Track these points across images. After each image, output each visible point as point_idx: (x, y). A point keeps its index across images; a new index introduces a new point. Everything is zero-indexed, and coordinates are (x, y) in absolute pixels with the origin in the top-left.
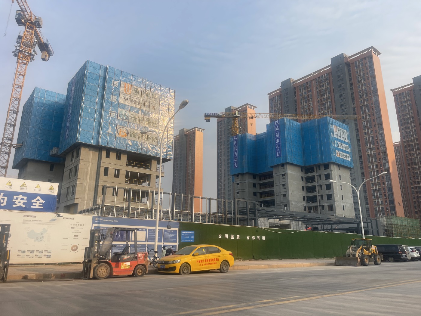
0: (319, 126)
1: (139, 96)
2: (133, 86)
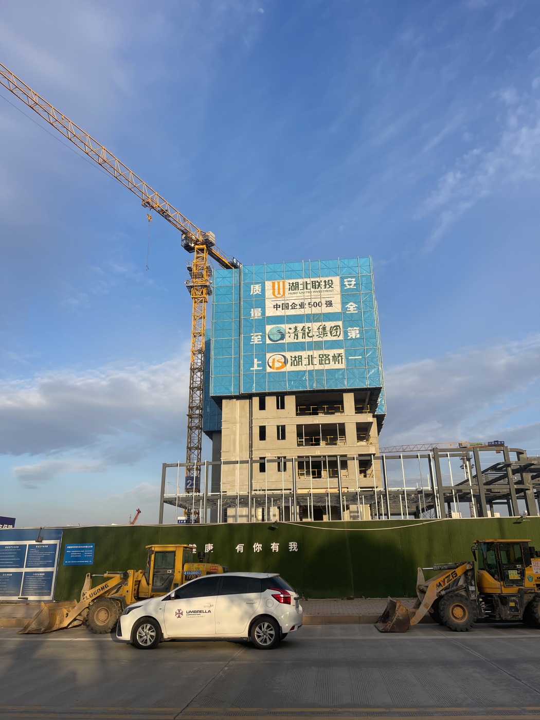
1: (299, 295)
2: (287, 282)
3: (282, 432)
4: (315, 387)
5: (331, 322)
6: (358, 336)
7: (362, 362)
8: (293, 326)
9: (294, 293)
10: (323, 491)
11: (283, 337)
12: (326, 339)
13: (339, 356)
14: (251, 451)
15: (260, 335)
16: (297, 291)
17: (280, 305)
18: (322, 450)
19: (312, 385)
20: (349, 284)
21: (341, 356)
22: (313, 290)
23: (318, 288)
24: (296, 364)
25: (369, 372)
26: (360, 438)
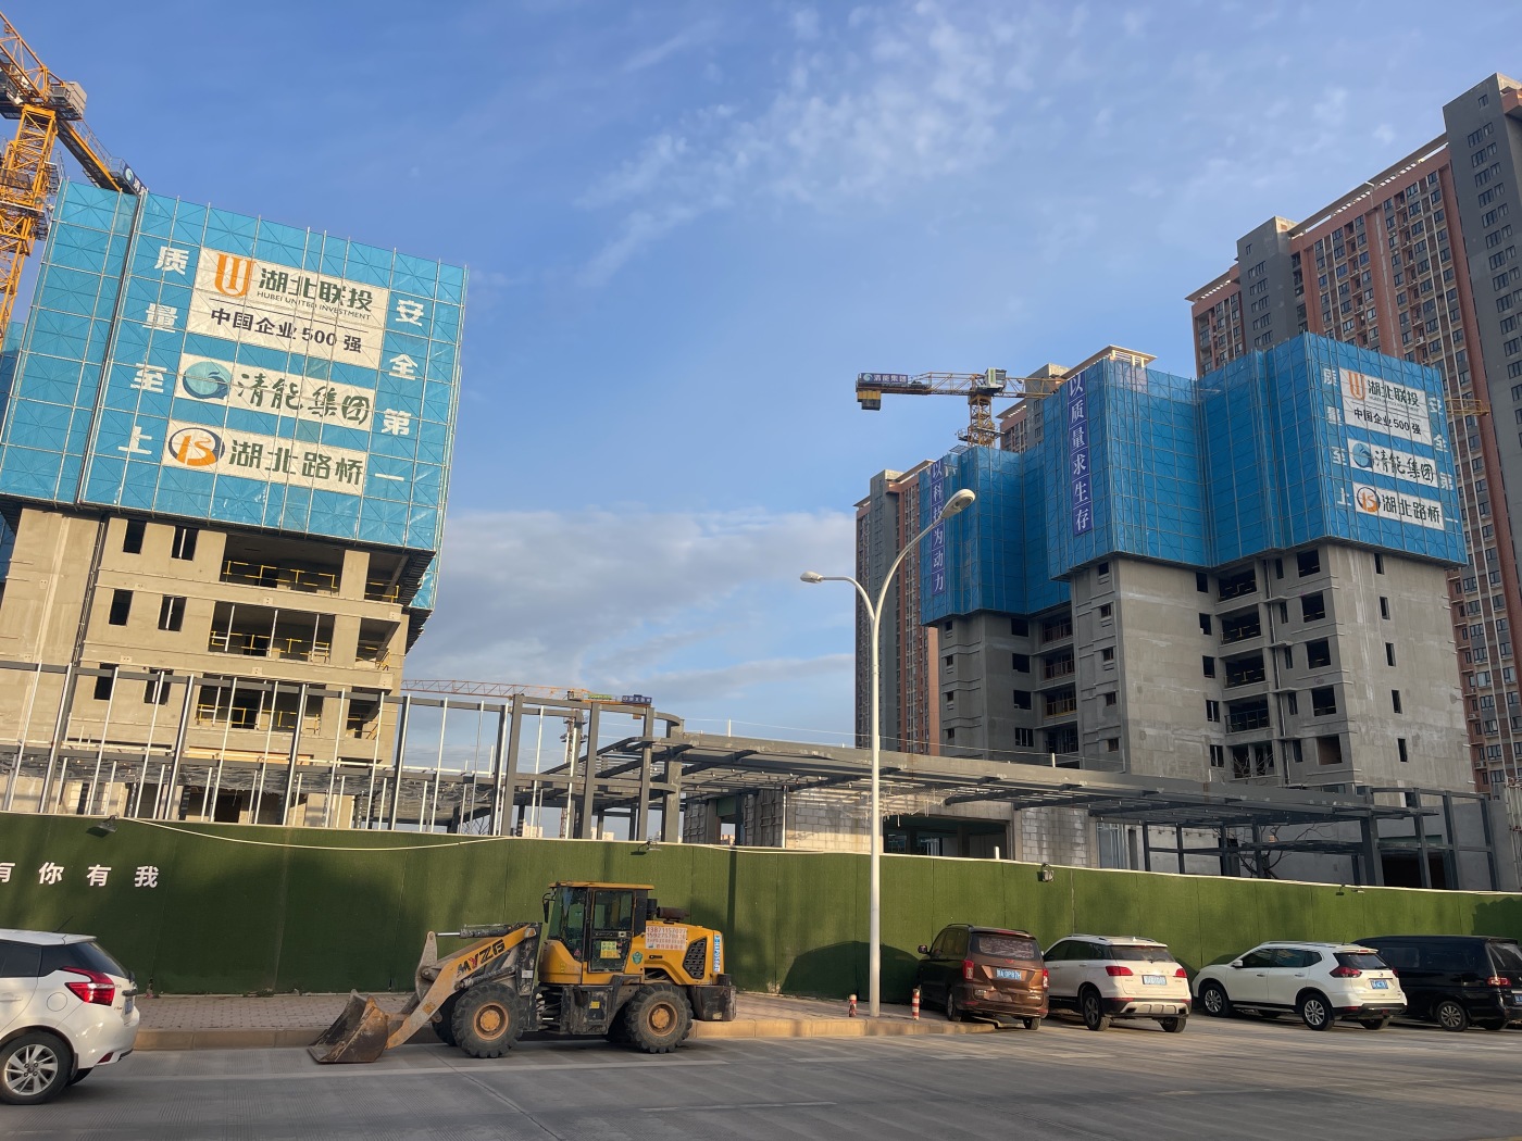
0: (1270, 381)
1: (283, 303)
2: (260, 265)
3: (173, 613)
4: (283, 522)
5: (348, 387)
6: (406, 432)
7: (402, 491)
8: (254, 371)
9: (272, 297)
10: (252, 758)
11: (222, 391)
12: (328, 420)
13: (352, 467)
14: (80, 647)
15: (162, 372)
16: (280, 294)
17: (229, 315)
18: (271, 667)
19: (275, 519)
20: (407, 314)
21: (359, 468)
22: (320, 302)
23: (333, 302)
24: (243, 462)
25: (413, 515)
26: (363, 653)
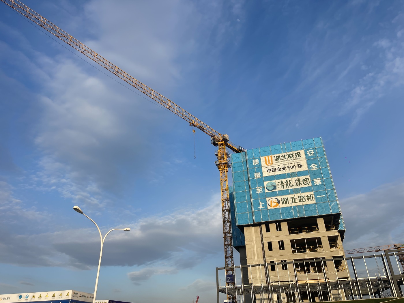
1: (281, 163)
2: (273, 156)
3: (282, 245)
4: (299, 216)
5: (302, 177)
6: (321, 183)
7: (326, 199)
8: (280, 181)
9: (278, 162)
10: (315, 281)
11: (275, 188)
12: (301, 186)
13: (310, 196)
15: (261, 188)
16: (280, 161)
17: (270, 170)
18: (308, 255)
19: (297, 215)
20: (310, 154)
21: (312, 196)
22: (289, 159)
23: (292, 158)
24: (285, 203)
25: (331, 205)
26: (332, 246)
